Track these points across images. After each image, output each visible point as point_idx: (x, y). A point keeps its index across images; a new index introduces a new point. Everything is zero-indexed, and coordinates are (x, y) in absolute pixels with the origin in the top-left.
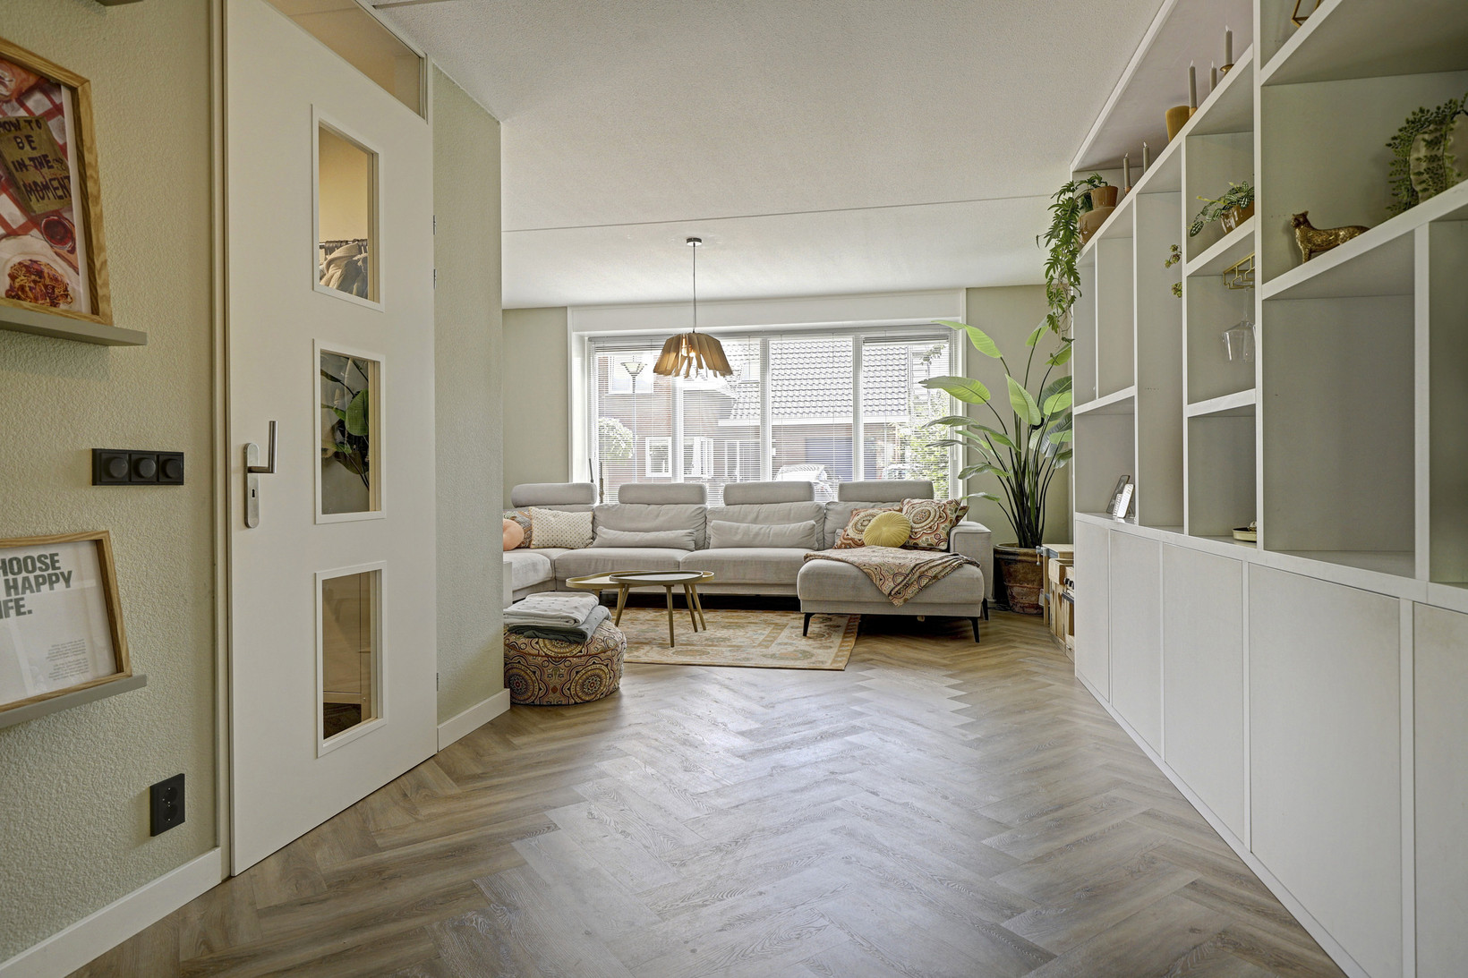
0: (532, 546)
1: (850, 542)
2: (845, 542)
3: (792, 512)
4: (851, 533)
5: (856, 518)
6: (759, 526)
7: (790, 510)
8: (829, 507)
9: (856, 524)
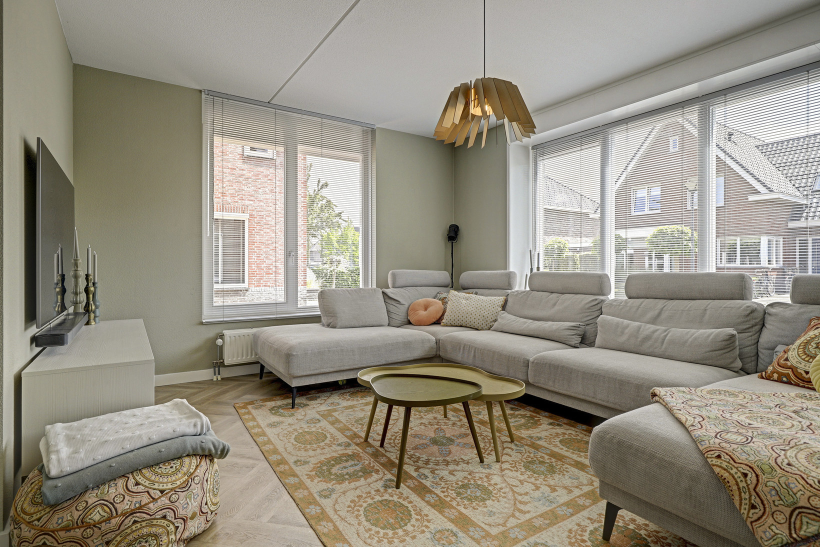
0: (442, 324)
1: (790, 371)
2: (780, 370)
3: (708, 312)
4: (794, 356)
5: (812, 333)
6: (652, 327)
7: (705, 310)
8: (772, 310)
9: (808, 343)
